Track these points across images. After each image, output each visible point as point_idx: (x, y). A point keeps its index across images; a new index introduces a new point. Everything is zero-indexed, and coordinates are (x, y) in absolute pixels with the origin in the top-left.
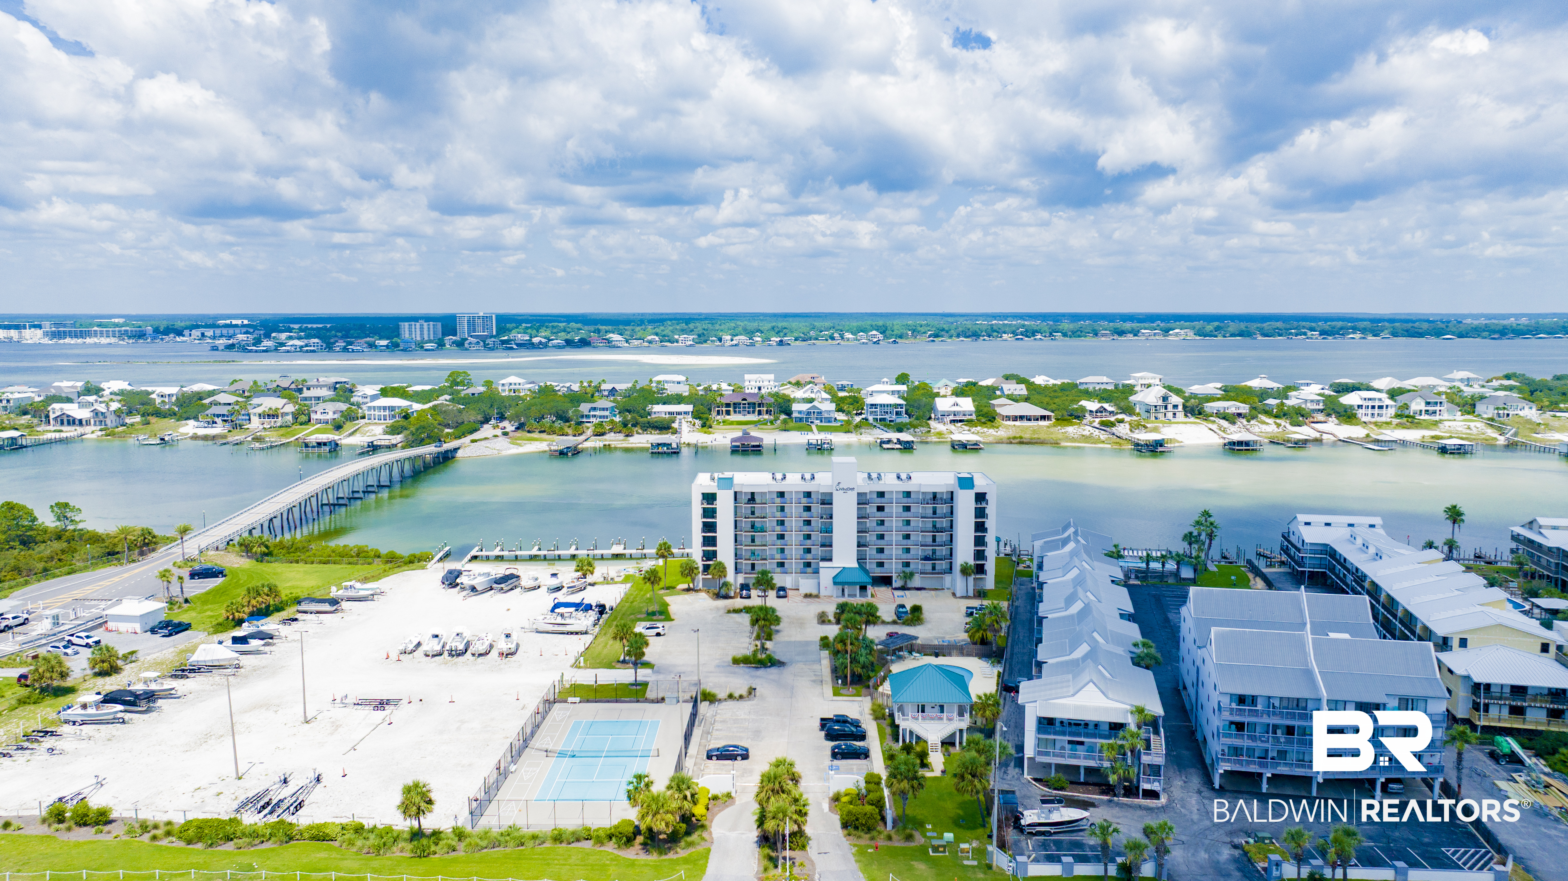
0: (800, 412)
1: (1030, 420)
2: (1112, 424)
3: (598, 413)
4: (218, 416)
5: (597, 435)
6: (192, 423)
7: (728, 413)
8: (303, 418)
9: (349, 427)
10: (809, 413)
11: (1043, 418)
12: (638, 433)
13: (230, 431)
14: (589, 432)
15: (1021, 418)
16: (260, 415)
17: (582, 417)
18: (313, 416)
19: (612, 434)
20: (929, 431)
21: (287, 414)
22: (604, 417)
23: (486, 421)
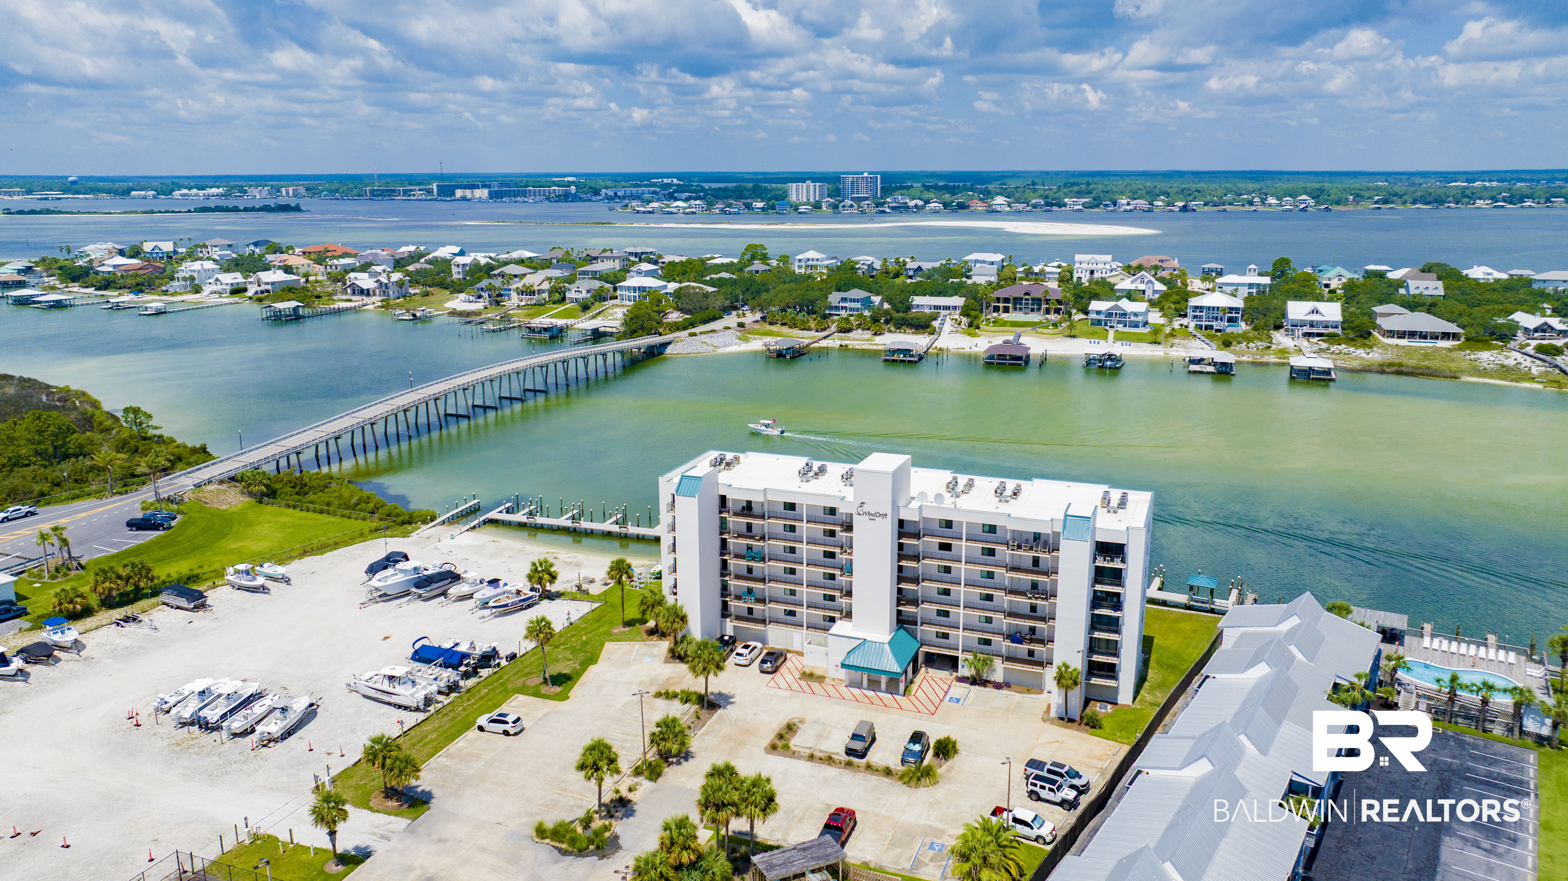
0: (1098, 313)
1: (1425, 337)
2: (1558, 351)
3: (847, 305)
5: (840, 332)
6: (462, 296)
7: (1006, 310)
8: (557, 297)
10: (1110, 315)
11: (1446, 336)
12: (890, 331)
14: (833, 328)
15: (1412, 334)
17: (831, 308)
18: (568, 295)
19: (860, 331)
20: (1269, 347)
21: (543, 291)
22: (855, 309)
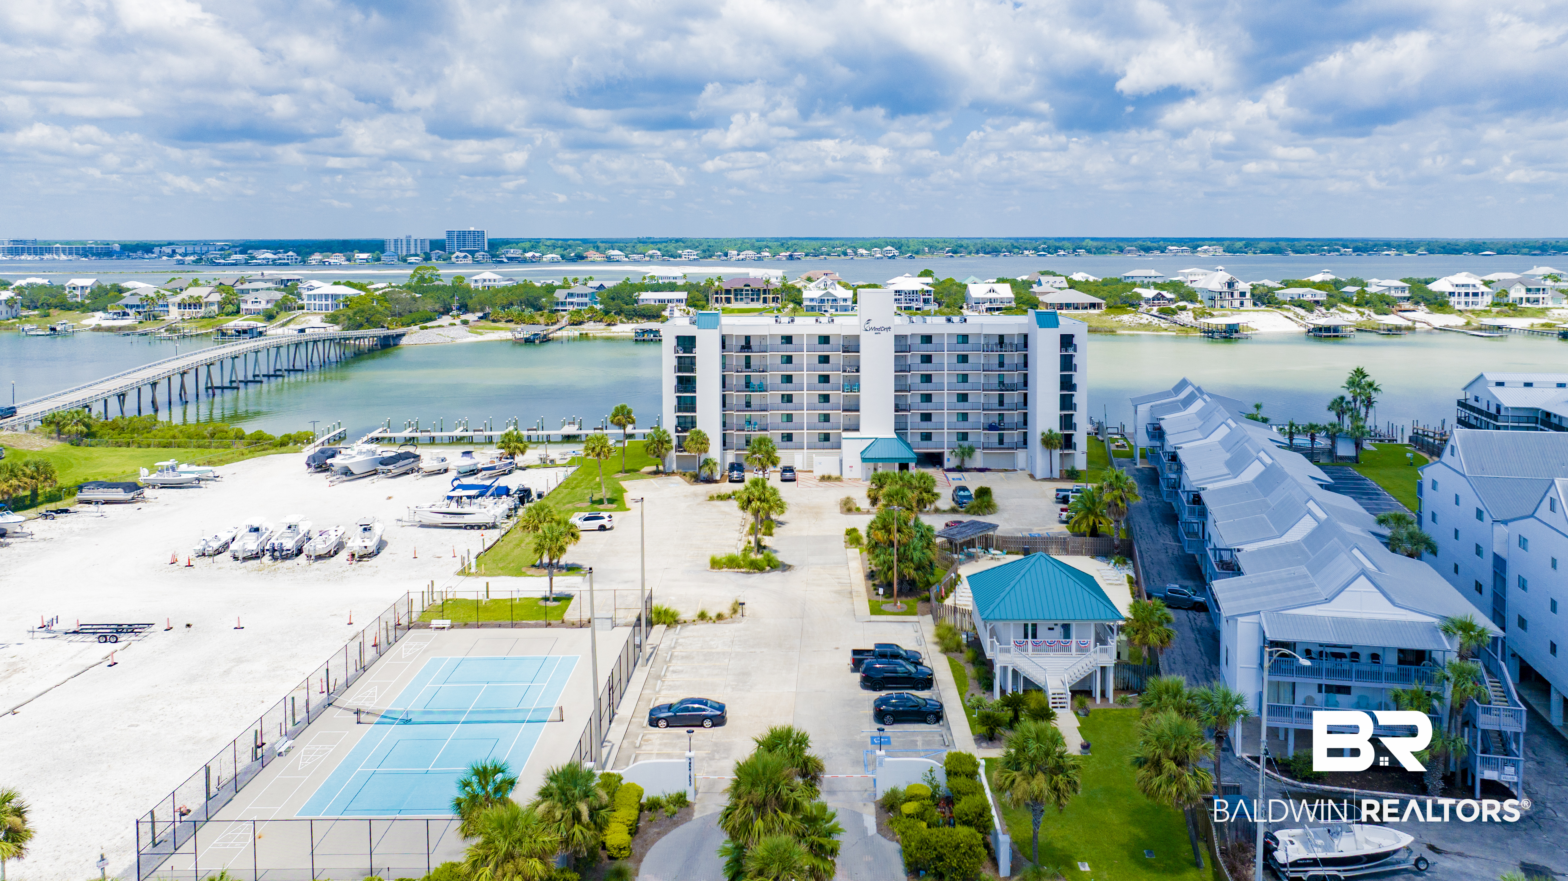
0: (812, 300)
1: (1077, 308)
2: (1174, 312)
3: (575, 300)
4: (132, 307)
5: (572, 324)
6: (100, 314)
7: (728, 300)
8: (230, 308)
9: (283, 317)
10: (822, 301)
11: (1093, 306)
12: (621, 322)
13: (140, 322)
14: (565, 321)
15: (1068, 306)
16: (179, 305)
17: (557, 304)
18: (243, 306)
19: (593, 322)
22: (582, 304)
23: (447, 311)
